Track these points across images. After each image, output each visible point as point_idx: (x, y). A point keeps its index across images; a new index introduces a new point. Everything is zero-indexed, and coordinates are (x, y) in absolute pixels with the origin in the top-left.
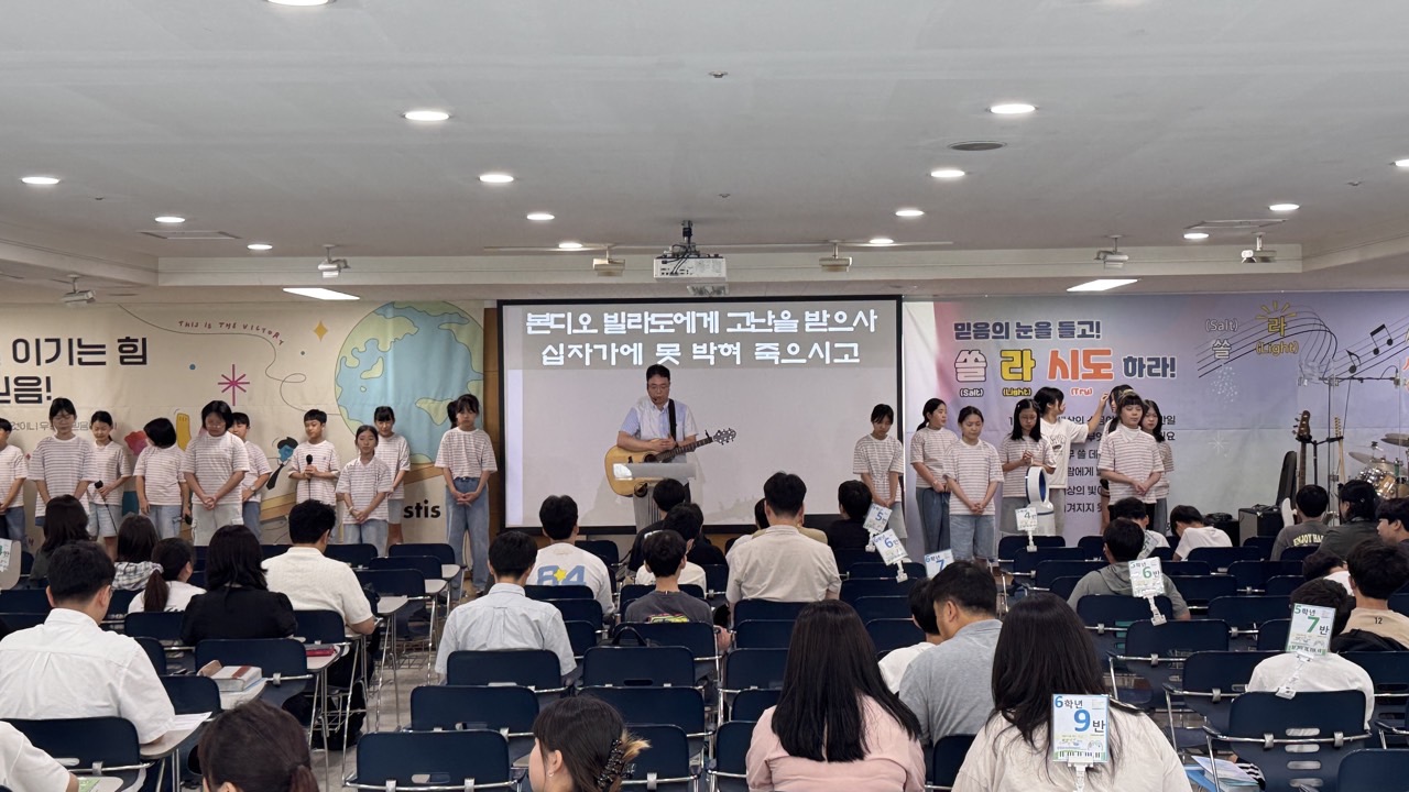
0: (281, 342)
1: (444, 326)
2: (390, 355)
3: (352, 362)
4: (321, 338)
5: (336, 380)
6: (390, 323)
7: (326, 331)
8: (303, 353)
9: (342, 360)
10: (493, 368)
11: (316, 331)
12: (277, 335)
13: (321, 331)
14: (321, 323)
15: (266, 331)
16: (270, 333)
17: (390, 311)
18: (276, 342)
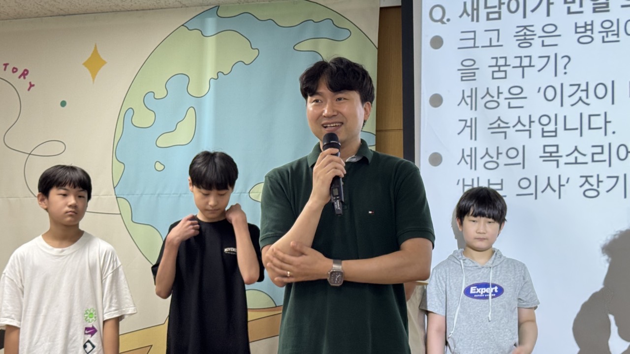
0: (31, 86)
1: (305, 46)
2: (208, 104)
3: (143, 118)
4: (94, 78)
5: (115, 153)
6: (211, 43)
7: (104, 63)
8: (63, 104)
9: (126, 114)
10: (396, 122)
11: (85, 64)
12: (25, 73)
13: (95, 64)
14: (96, 47)
15: (9, 68)
16: (15, 70)
17: (211, 24)
18: (25, 83)
